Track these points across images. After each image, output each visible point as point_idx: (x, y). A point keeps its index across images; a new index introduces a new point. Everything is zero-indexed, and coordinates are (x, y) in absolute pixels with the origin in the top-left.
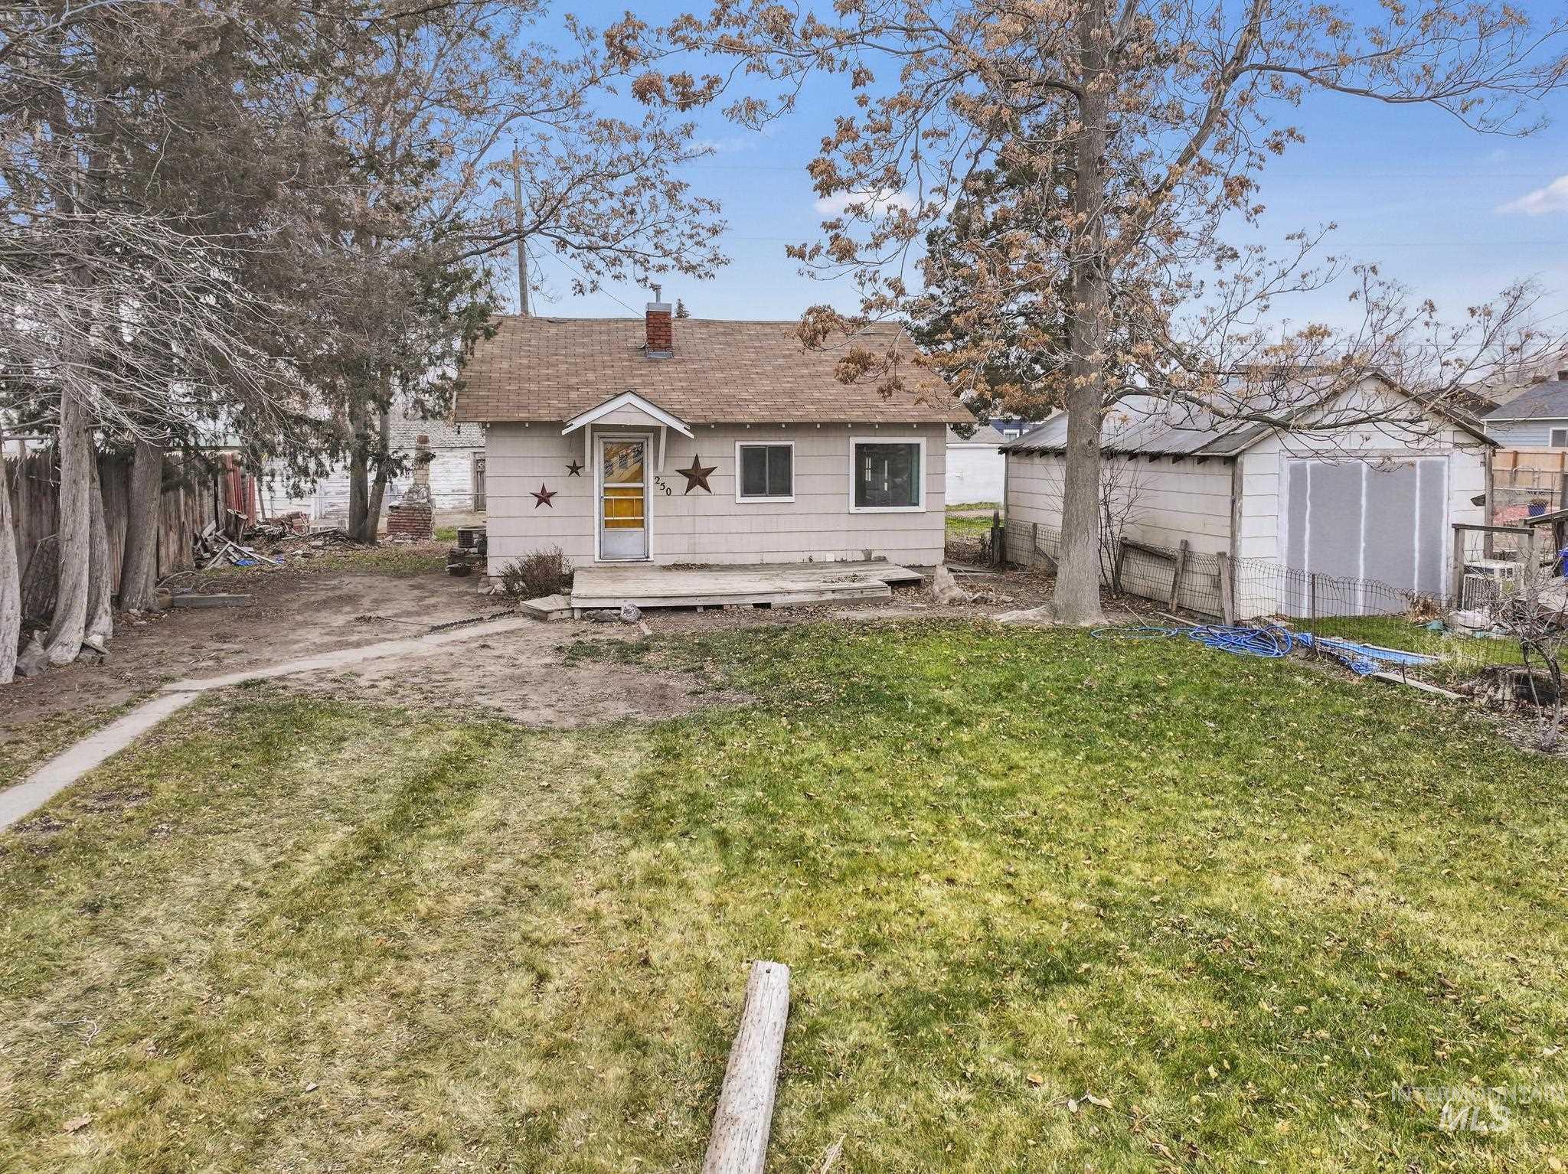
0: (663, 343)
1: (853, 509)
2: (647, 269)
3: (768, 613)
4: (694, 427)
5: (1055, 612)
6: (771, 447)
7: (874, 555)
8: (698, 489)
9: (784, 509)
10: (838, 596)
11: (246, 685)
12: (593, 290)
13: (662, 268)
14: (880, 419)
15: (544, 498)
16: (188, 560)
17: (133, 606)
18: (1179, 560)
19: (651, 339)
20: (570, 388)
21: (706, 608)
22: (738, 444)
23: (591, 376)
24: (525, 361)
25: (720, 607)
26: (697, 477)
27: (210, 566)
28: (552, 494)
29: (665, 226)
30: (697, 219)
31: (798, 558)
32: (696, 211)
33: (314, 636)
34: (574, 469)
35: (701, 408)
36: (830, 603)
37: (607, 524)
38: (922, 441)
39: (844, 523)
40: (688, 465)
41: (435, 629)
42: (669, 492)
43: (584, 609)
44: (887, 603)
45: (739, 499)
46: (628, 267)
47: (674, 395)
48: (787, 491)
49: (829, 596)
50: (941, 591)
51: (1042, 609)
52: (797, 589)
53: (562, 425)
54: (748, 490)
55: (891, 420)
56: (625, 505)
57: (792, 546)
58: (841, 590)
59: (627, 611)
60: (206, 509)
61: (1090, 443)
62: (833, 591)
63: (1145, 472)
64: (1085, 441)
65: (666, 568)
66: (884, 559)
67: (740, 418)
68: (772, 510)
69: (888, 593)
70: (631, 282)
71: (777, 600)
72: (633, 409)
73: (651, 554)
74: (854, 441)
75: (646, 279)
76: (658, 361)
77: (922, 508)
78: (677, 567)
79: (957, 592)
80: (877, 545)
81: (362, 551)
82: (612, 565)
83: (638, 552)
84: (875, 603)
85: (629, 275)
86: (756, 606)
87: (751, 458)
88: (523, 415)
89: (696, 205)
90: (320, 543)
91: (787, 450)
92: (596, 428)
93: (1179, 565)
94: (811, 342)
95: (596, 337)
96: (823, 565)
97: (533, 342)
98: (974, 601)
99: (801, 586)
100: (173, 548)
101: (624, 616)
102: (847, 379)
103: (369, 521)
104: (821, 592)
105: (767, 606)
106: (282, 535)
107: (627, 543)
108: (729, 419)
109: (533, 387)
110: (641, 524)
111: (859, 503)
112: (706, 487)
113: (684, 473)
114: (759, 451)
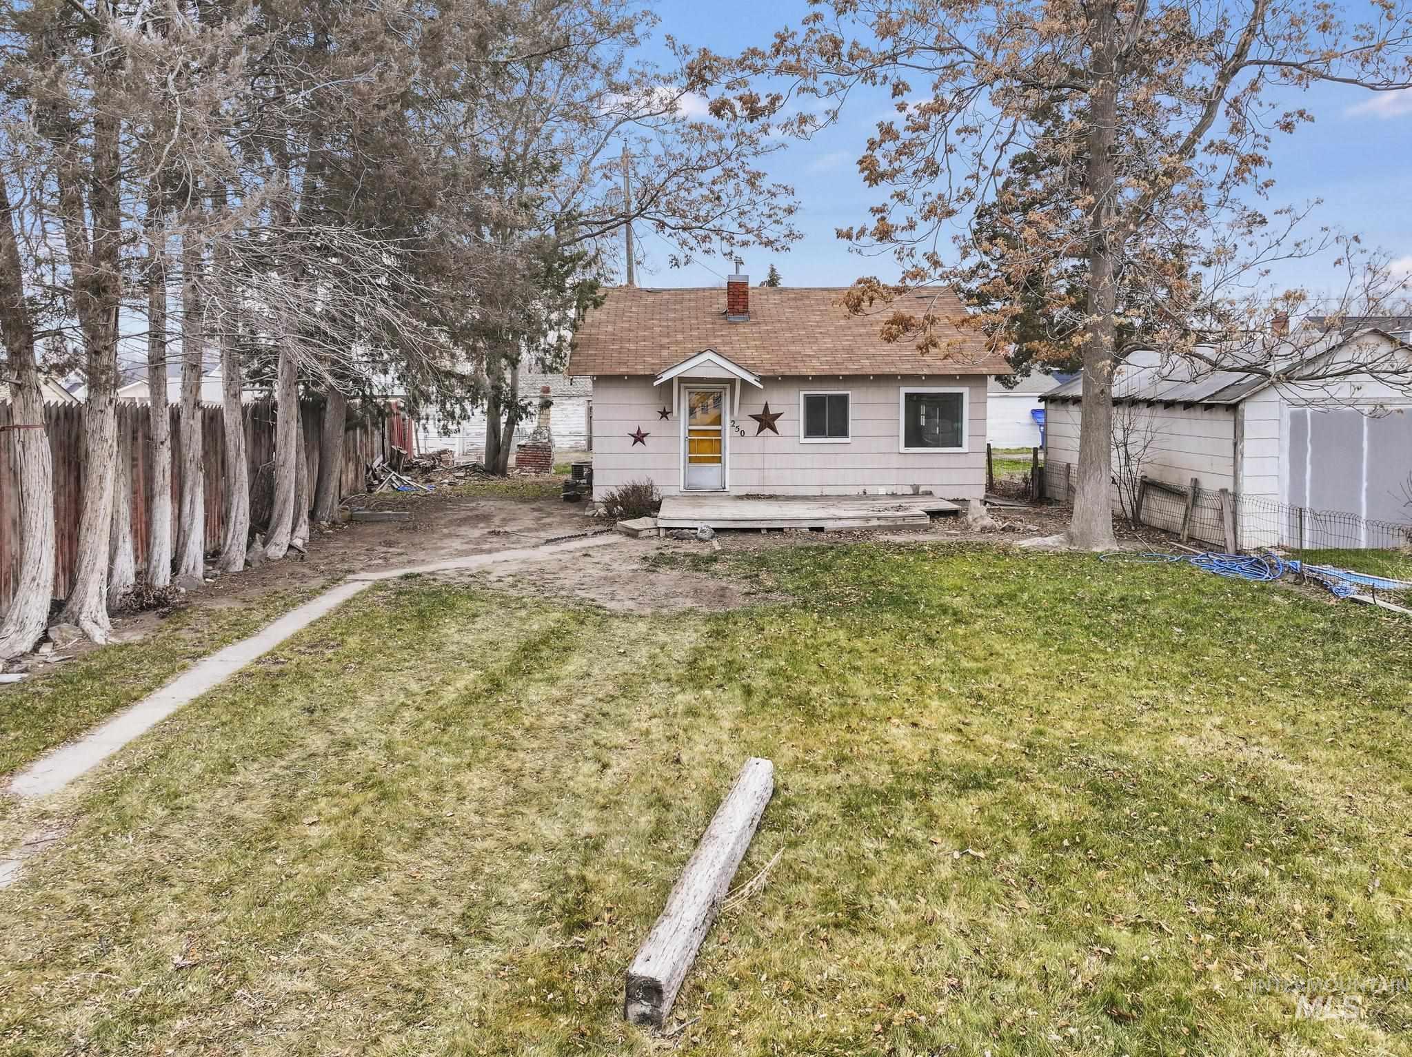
0: (741, 308)
1: (902, 449)
2: (732, 245)
3: (822, 535)
4: (763, 379)
5: (1071, 539)
6: (831, 397)
7: (921, 489)
8: (767, 431)
9: (842, 449)
10: (883, 523)
11: (406, 577)
12: (686, 263)
13: (744, 244)
14: (926, 371)
15: (639, 437)
16: (361, 485)
17: (323, 519)
18: (1191, 496)
19: (732, 305)
20: (662, 347)
21: (769, 530)
22: (802, 393)
23: (680, 337)
24: (626, 325)
25: (781, 530)
26: (766, 421)
27: (378, 491)
28: (645, 435)
29: (746, 208)
30: (775, 202)
31: (853, 491)
32: (774, 195)
33: (457, 544)
34: (664, 414)
35: (770, 363)
36: (876, 528)
37: (691, 460)
38: (965, 391)
39: (895, 461)
40: (759, 411)
41: (549, 541)
42: (743, 434)
43: (668, 529)
44: (926, 529)
45: (803, 440)
46: (716, 243)
47: (748, 353)
48: (844, 433)
49: (875, 523)
50: (974, 520)
51: (1060, 537)
52: (848, 516)
53: (654, 378)
54: (809, 433)
55: (936, 372)
56: (706, 444)
57: (850, 482)
58: (886, 518)
59: (702, 531)
60: (376, 445)
61: (1102, 392)
62: (879, 519)
63: (1159, 418)
64: (1097, 391)
65: (740, 498)
66: (930, 493)
67: (804, 371)
68: (831, 449)
69: (927, 521)
70: (719, 254)
71: (829, 525)
72: (712, 365)
73: (727, 486)
74: (904, 390)
75: (731, 253)
76: (736, 324)
77: (965, 449)
78: (749, 497)
79: (988, 521)
80: (924, 480)
81: (496, 480)
82: (694, 494)
83: (716, 484)
84: (916, 529)
85: (717, 248)
86: (812, 529)
87: (814, 407)
88: (623, 370)
89: (773, 190)
90: (462, 474)
91: (844, 400)
92: (682, 380)
93: (1190, 500)
94: (855, 307)
95: (686, 304)
96: (876, 497)
97: (634, 309)
98: (1003, 529)
99: (851, 514)
100: (351, 476)
101: (700, 535)
102: (890, 338)
103: (501, 456)
104: (868, 519)
105: (821, 530)
106: (433, 467)
107: (708, 476)
108: (794, 372)
109: (632, 346)
110: (719, 460)
111: (908, 444)
112: (774, 430)
113: (755, 417)
114: (821, 399)
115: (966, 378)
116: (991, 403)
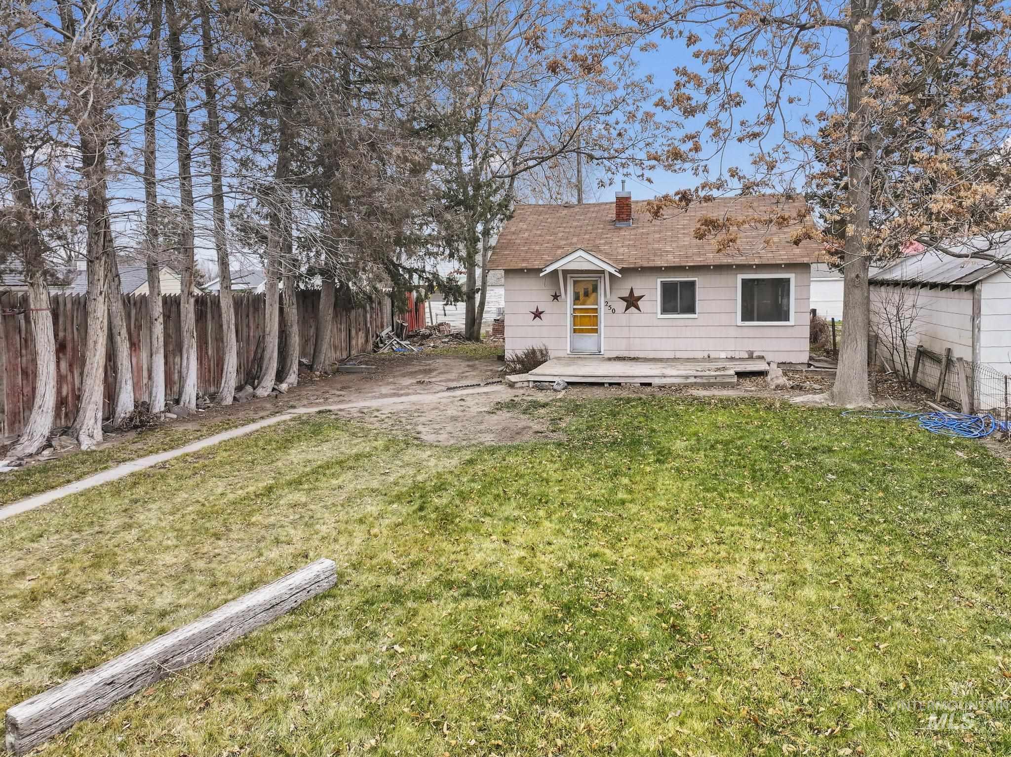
0: (625, 216)
1: (740, 323)
2: (643, 169)
3: (648, 389)
4: (622, 271)
5: (832, 397)
6: (681, 282)
7: (755, 355)
8: (633, 309)
9: (690, 322)
10: (699, 380)
11: (320, 412)
12: (611, 184)
13: (652, 168)
14: (757, 262)
15: (537, 314)
16: (370, 346)
17: (318, 370)
19: (618, 214)
20: (559, 247)
21: (611, 384)
22: (659, 281)
23: (575, 240)
24: (539, 232)
25: (619, 384)
26: (632, 301)
27: (381, 351)
28: (542, 312)
29: (650, 140)
30: (670, 134)
31: (699, 355)
32: (668, 129)
33: (385, 390)
34: (556, 297)
35: (633, 258)
36: (693, 385)
37: (575, 331)
38: (792, 276)
39: (733, 332)
40: (626, 294)
41: (449, 389)
42: (614, 311)
43: (535, 382)
44: (733, 386)
45: (660, 316)
46: (632, 169)
47: (621, 250)
48: (691, 309)
49: (692, 380)
50: (772, 379)
51: (825, 395)
52: (673, 374)
53: (541, 270)
54: (665, 310)
55: (765, 262)
56: (587, 319)
57: (697, 347)
58: (701, 377)
59: (558, 384)
61: (857, 276)
62: (695, 377)
64: (853, 275)
65: (610, 359)
66: (763, 358)
67: (659, 263)
68: (682, 323)
69: (735, 379)
70: (634, 177)
71: (656, 381)
72: (582, 260)
73: (602, 350)
74: (740, 277)
75: (643, 175)
76: (620, 229)
77: (792, 322)
78: (618, 359)
79: (783, 380)
80: (758, 348)
81: (471, 346)
82: (577, 356)
83: (594, 349)
84: (724, 386)
85: (632, 173)
86: (642, 384)
87: (669, 291)
88: (524, 265)
89: (668, 125)
90: (447, 340)
91: (693, 284)
92: (566, 272)
93: (943, 366)
94: (656, 214)
95: (589, 215)
96: (717, 359)
97: (549, 220)
98: (792, 388)
99: (674, 372)
100: (361, 340)
101: (555, 387)
103: (476, 327)
104: (687, 377)
105: (650, 384)
106: (431, 335)
107: (587, 342)
108: (651, 264)
109: (537, 248)
110: (596, 331)
111: (744, 319)
112: (638, 308)
113: (623, 299)
114: (674, 285)
115: (791, 266)
116: (813, 286)
